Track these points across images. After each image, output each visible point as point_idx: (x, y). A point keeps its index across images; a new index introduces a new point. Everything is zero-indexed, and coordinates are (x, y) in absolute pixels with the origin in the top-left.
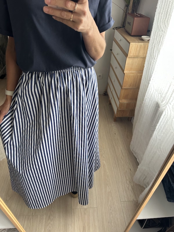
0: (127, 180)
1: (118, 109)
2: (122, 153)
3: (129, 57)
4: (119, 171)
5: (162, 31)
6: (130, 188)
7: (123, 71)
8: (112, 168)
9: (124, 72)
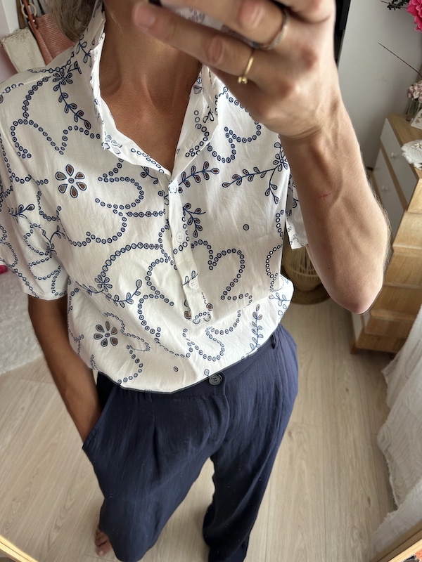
0: (355, 527)
1: (363, 330)
2: (355, 449)
3: (411, 213)
4: (337, 496)
6: (359, 551)
8: (322, 485)
9: (394, 245)
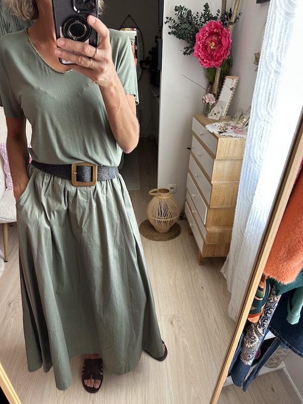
1: (204, 242)
2: (216, 323)
3: (218, 160)
4: (212, 356)
5: (265, 120)
7: (210, 180)
9: (212, 182)
